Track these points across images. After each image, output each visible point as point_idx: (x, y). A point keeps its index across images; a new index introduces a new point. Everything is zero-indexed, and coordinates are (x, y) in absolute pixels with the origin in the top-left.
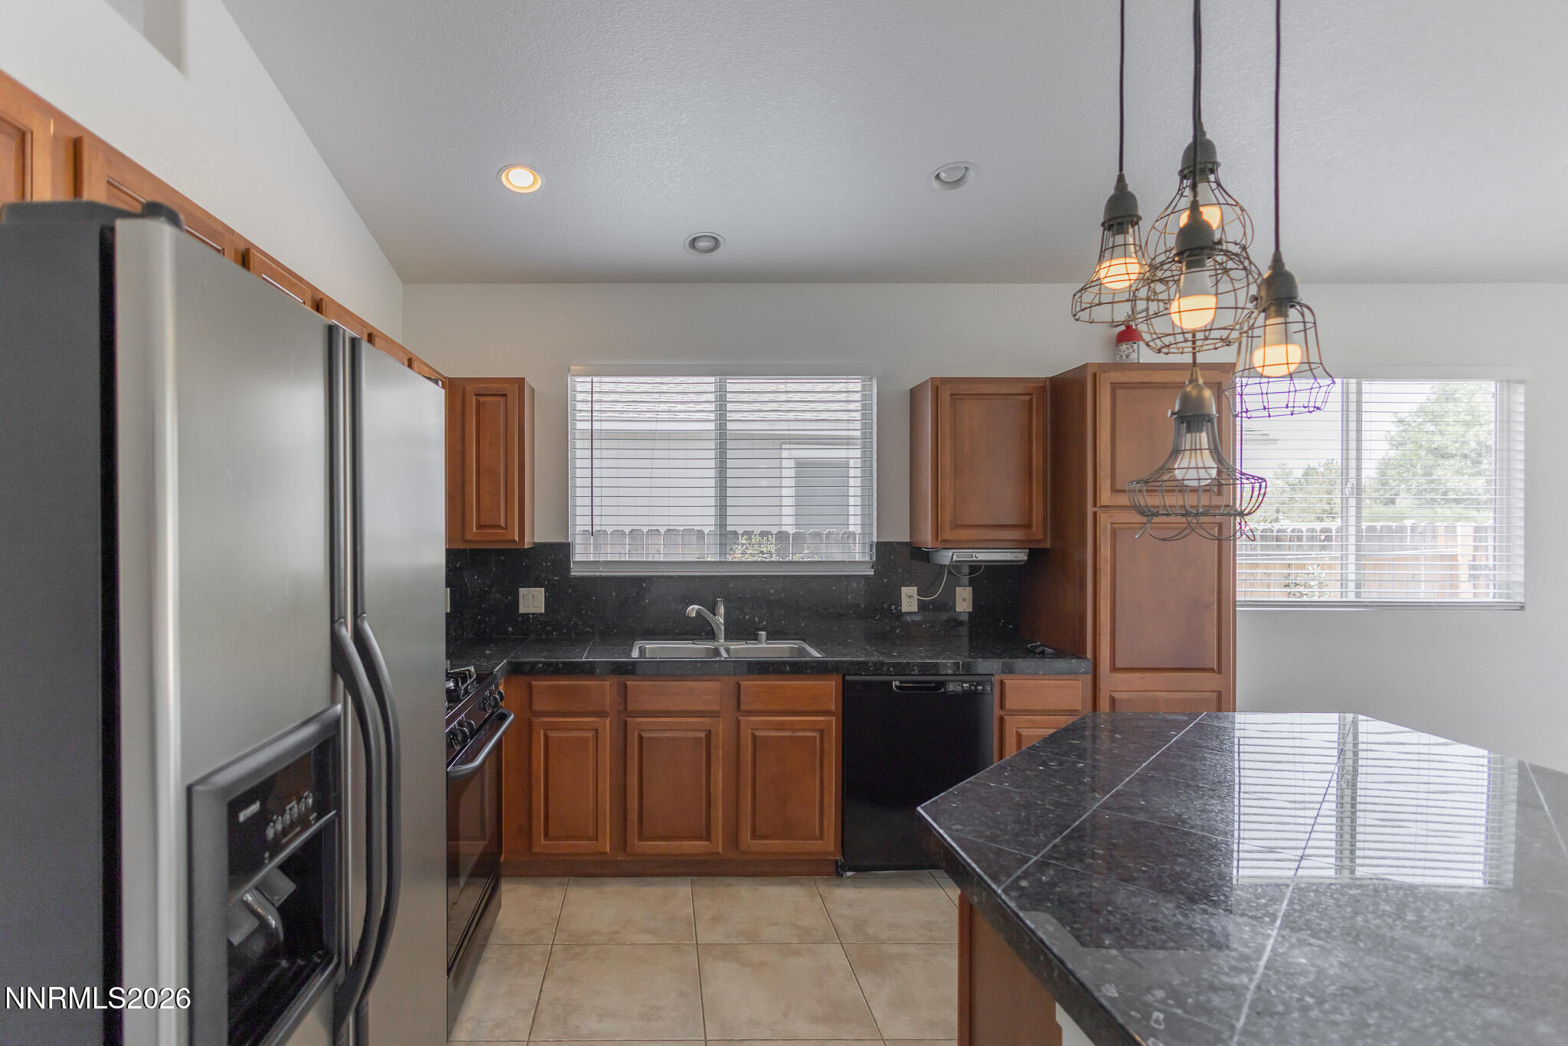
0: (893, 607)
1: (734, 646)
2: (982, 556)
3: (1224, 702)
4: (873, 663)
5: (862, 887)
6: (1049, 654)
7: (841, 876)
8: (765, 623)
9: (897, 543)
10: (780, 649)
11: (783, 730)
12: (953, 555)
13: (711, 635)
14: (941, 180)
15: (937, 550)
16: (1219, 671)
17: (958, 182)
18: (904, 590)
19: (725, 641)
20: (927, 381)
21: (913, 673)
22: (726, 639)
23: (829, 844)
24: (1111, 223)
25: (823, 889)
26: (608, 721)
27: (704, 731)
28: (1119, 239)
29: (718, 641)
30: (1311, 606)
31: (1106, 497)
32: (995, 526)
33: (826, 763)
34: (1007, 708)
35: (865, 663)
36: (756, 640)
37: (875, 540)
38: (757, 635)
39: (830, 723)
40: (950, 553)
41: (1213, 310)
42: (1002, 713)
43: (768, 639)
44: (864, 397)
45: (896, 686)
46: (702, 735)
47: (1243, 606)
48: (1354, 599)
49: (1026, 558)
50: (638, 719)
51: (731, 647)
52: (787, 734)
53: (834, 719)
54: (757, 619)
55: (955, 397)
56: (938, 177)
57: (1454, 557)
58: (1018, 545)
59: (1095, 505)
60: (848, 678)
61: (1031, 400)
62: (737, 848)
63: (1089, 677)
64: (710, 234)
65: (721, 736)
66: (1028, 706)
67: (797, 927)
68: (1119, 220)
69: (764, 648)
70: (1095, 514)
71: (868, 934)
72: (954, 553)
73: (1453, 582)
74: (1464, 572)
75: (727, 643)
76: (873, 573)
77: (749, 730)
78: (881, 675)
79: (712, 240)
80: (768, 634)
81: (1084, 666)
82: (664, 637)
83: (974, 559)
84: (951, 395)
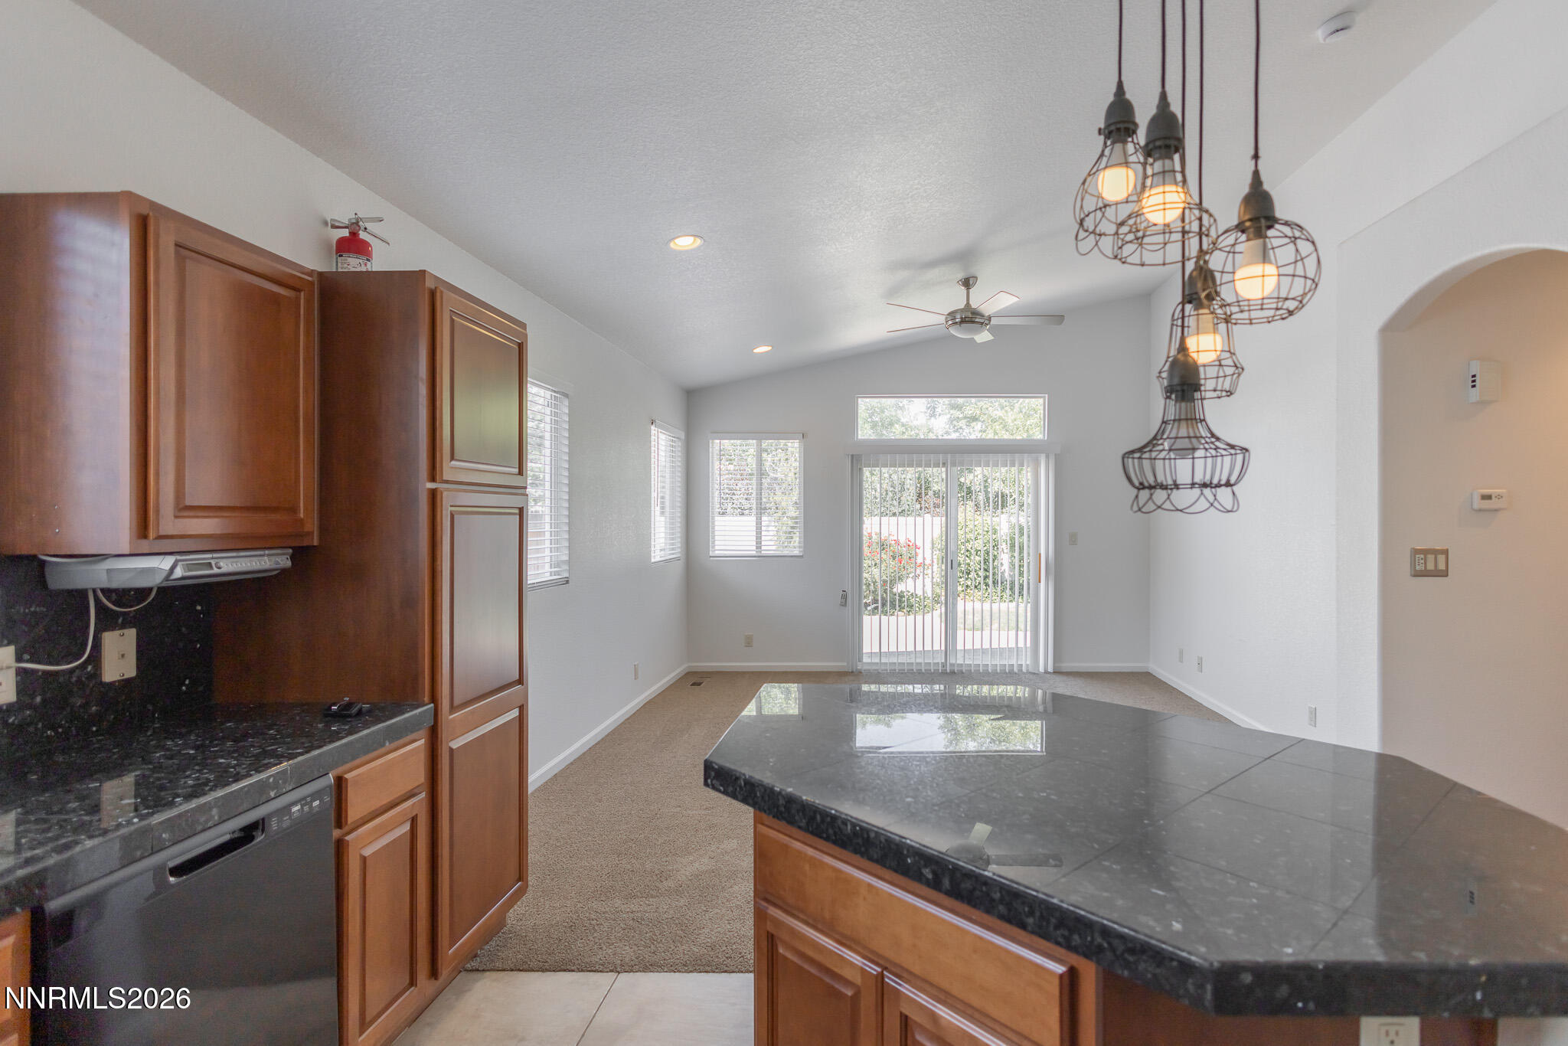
12: (172, 567)
16: (521, 682)
31: (446, 468)
34: (347, 820)
40: (166, 563)
42: (340, 833)
49: (287, 563)
55: (183, 251)
58: (274, 541)
59: (433, 478)
63: (430, 729)
70: (433, 492)
72: (177, 562)
81: (416, 717)
84: (176, 244)
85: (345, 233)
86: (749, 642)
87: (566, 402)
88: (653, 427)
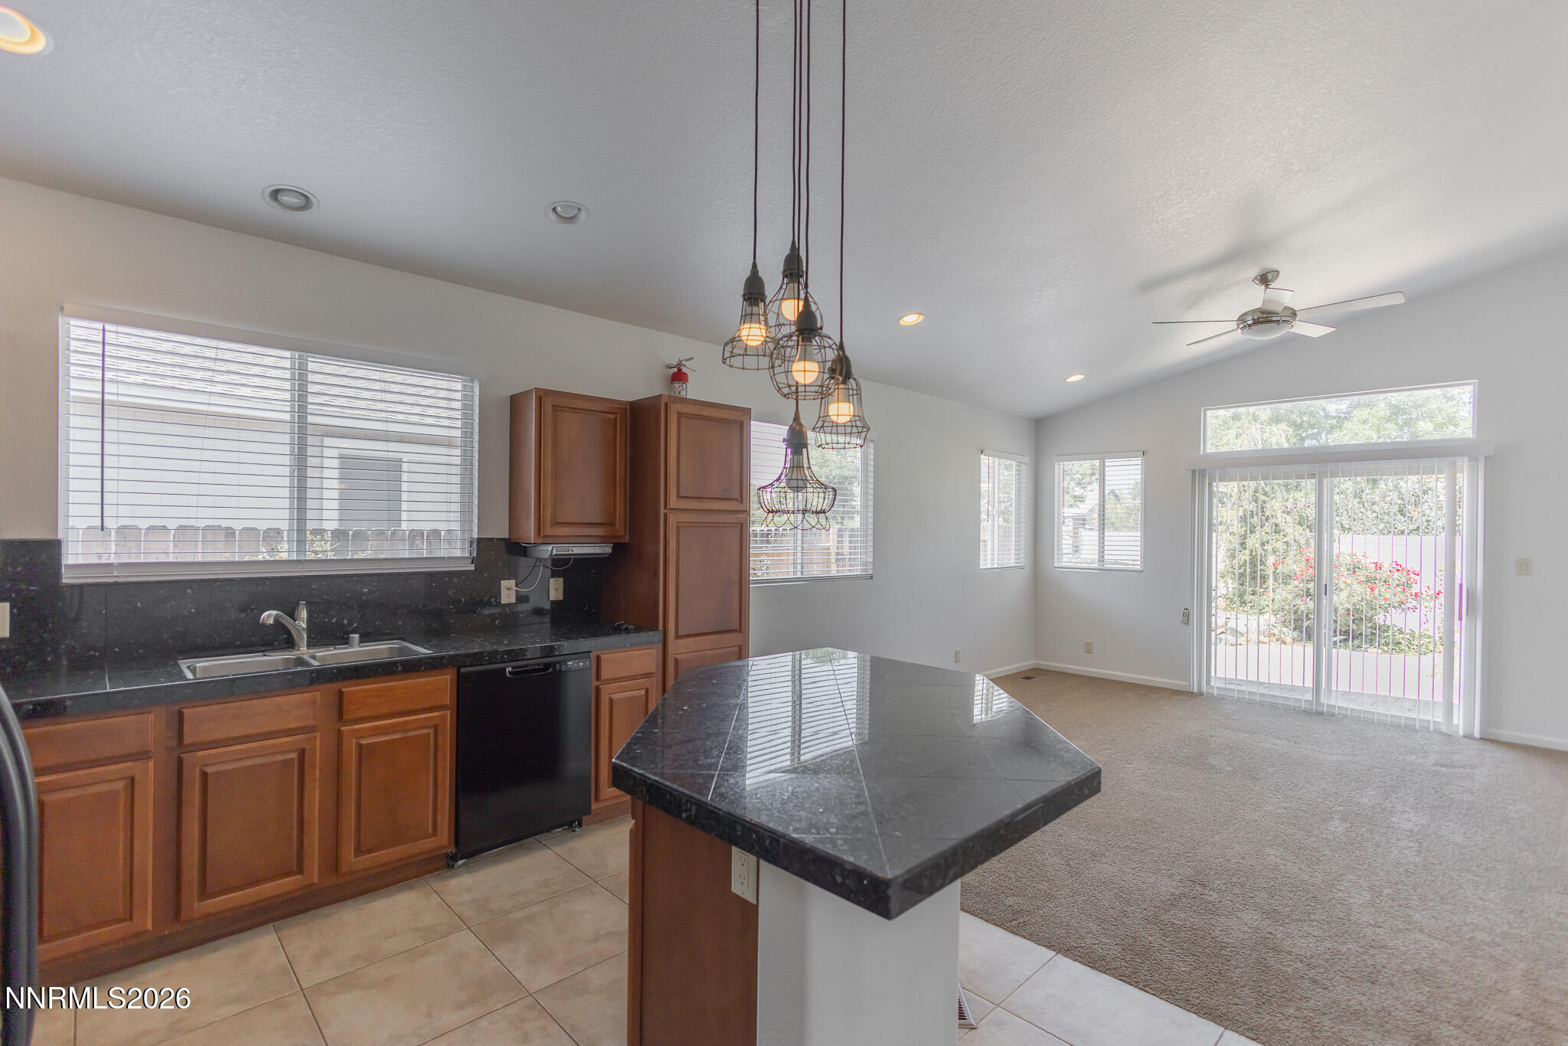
0: (493, 600)
1: (321, 653)
2: (577, 550)
3: (742, 653)
4: (487, 652)
5: (475, 871)
6: (631, 629)
7: (453, 866)
8: (355, 625)
9: (497, 539)
10: (381, 650)
11: (394, 732)
12: (552, 550)
13: (290, 643)
14: (556, 213)
15: (536, 544)
16: (741, 631)
17: (571, 219)
18: (504, 583)
19: (308, 649)
20: (531, 390)
21: (525, 658)
22: (309, 646)
23: (443, 839)
24: (750, 296)
25: (438, 885)
26: (151, 764)
27: (296, 750)
28: (755, 310)
29: (298, 650)
30: (777, 582)
31: (673, 502)
32: (587, 524)
33: (440, 757)
34: (602, 678)
35: (481, 653)
36: (347, 644)
37: (475, 536)
38: (348, 638)
39: (444, 717)
40: (550, 548)
41: (817, 373)
42: (598, 683)
43: (361, 642)
44: (465, 398)
45: (510, 672)
46: (294, 755)
47: (753, 583)
48: (801, 576)
49: (610, 551)
50: (200, 753)
51: (317, 654)
52: (396, 736)
53: (448, 713)
54: (346, 622)
55: (556, 408)
56: (554, 209)
57: (828, 549)
58: (603, 540)
59: (665, 508)
60: (462, 670)
61: (616, 419)
62: (336, 871)
63: (660, 645)
64: (300, 191)
65: (318, 754)
66: (618, 675)
67: (417, 929)
68: (756, 296)
69: (356, 651)
70: (666, 515)
71: (493, 910)
72: (553, 547)
73: (828, 562)
74: (833, 557)
75: (311, 651)
76: (473, 569)
77: (354, 740)
78: (495, 663)
79: (302, 198)
80: (361, 636)
81: (657, 636)
82: (219, 652)
83: (571, 552)
84: (553, 406)
85: (676, 370)
86: (1089, 649)
87: (872, 445)
88: (982, 456)
